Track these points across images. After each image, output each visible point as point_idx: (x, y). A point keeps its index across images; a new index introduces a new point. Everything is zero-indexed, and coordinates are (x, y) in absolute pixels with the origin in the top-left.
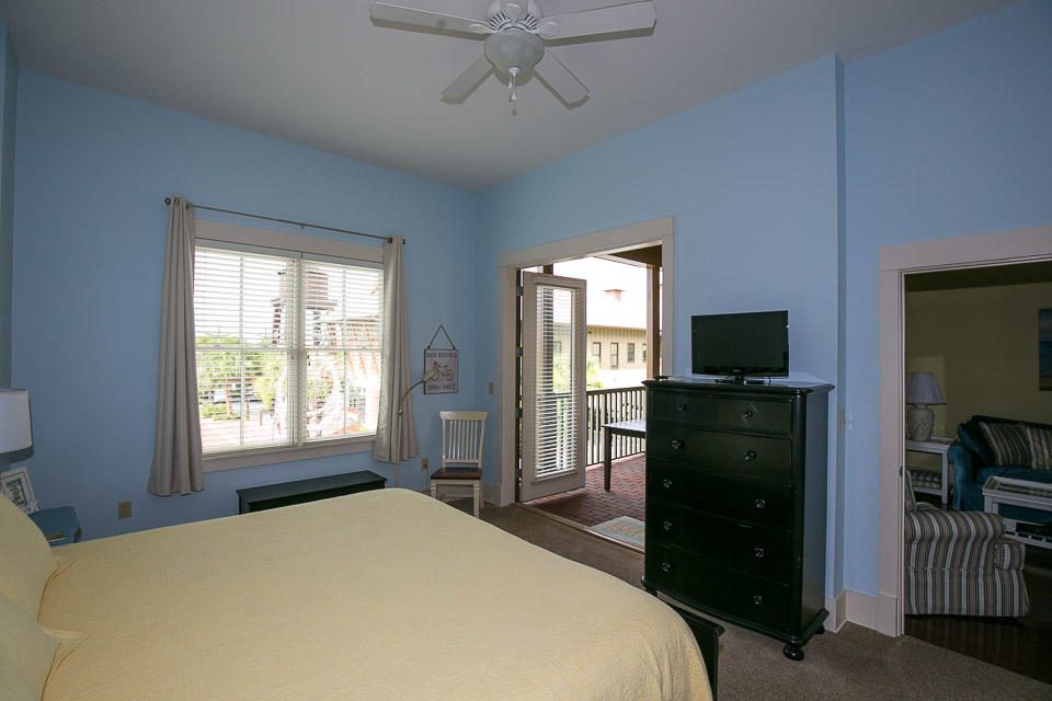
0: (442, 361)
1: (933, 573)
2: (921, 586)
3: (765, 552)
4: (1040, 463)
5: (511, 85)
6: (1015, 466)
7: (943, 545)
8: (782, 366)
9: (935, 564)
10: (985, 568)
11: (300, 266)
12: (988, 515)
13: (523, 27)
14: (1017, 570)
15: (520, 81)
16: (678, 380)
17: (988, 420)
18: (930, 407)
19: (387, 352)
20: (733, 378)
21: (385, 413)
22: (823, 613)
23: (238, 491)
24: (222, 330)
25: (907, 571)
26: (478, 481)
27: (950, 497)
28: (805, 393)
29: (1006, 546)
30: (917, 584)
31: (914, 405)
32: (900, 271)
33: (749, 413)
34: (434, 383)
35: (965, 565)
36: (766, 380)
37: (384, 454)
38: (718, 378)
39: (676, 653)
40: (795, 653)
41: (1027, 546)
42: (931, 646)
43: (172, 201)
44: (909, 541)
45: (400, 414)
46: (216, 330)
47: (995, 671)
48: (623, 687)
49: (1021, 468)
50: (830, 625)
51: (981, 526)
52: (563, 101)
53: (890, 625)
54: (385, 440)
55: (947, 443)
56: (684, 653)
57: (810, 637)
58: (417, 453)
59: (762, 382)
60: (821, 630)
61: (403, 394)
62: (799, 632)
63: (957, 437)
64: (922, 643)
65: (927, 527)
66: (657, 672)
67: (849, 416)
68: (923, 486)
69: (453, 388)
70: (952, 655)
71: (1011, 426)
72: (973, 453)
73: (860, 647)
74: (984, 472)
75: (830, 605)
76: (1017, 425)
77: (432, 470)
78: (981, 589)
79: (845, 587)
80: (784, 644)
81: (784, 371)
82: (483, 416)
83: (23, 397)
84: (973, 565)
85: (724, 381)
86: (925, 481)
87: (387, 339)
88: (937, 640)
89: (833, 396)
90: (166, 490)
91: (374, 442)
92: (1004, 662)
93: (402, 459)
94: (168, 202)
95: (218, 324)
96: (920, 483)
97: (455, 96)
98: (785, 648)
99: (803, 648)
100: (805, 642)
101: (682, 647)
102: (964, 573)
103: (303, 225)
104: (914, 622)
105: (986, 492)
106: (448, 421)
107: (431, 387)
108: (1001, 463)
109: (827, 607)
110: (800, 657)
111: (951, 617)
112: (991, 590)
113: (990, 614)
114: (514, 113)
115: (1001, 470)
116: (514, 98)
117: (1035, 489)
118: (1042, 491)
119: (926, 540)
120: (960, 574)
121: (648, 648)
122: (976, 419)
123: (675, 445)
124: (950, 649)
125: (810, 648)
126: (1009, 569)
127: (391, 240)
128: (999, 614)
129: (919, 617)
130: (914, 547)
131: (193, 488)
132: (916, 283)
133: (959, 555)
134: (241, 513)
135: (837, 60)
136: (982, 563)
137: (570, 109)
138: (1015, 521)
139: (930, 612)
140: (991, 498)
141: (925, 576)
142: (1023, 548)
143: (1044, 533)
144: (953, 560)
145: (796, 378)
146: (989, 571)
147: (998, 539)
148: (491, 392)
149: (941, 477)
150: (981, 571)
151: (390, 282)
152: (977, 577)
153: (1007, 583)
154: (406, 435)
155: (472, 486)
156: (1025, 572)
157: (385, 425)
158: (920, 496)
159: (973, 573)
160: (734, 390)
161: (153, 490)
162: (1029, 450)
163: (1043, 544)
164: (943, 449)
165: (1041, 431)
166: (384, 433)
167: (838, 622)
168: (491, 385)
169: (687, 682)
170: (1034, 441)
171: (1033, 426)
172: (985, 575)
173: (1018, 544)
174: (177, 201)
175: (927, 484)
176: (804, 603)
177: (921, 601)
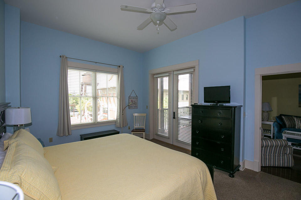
0: (134, 100)
1: (269, 155)
2: (265, 159)
3: (224, 149)
4: (298, 127)
5: (157, 26)
6: (291, 128)
7: (271, 148)
8: (228, 100)
9: (269, 153)
10: (282, 154)
11: (95, 74)
12: (283, 140)
13: (161, 10)
14: (291, 154)
15: (160, 24)
16: (200, 104)
17: (284, 115)
18: (268, 112)
19: (119, 97)
20: (215, 104)
21: (119, 114)
22: (239, 166)
23: (80, 135)
24: (75, 91)
25: (261, 155)
26: (144, 132)
27: (273, 136)
28: (235, 107)
29: (288, 148)
30: (264, 158)
31: (264, 111)
32: (261, 75)
33: (220, 113)
34: (131, 106)
35: (277, 153)
36: (224, 104)
37: (118, 125)
38: (211, 104)
39: (204, 172)
40: (232, 175)
41: (294, 149)
42: (268, 174)
43: (62, 57)
44: (262, 147)
45: (123, 114)
46: (73, 91)
47: (285, 180)
48: (192, 179)
49: (293, 128)
50: (241, 169)
51: (281, 143)
52: (170, 29)
53: (257, 169)
54: (119, 121)
55: (273, 122)
56: (206, 172)
57: (236, 172)
58: (127, 125)
59: (223, 105)
60: (239, 170)
61: (123, 109)
62: (233, 171)
63: (276, 120)
64: (266, 173)
65: (267, 143)
66: (200, 176)
67: (246, 114)
68: (266, 134)
69: (136, 107)
70: (273, 176)
71: (291, 117)
72: (279, 124)
73: (249, 174)
74: (283, 129)
75: (241, 163)
76: (292, 117)
77: (131, 129)
78: (281, 160)
79: (245, 159)
80: (229, 173)
81: (229, 102)
82: (145, 115)
83: (29, 110)
84: (279, 153)
85: (213, 105)
86: (266, 132)
87: (119, 94)
88: (270, 173)
89: (242, 108)
90: (62, 135)
91: (116, 122)
92: (287, 178)
93: (123, 127)
94: (61, 57)
95: (74, 90)
96: (265, 133)
97: (141, 28)
98: (229, 174)
99: (234, 174)
100: (235, 173)
101: (206, 171)
102: (277, 155)
103: (96, 63)
104: (263, 168)
105: (283, 135)
106: (135, 116)
107: (131, 107)
108: (287, 127)
109: (240, 164)
110: (233, 177)
111: (273, 167)
112: (284, 160)
113: (284, 166)
114: (158, 33)
115: (288, 129)
116: (158, 29)
117: (297, 134)
118: (299, 134)
119: (267, 146)
120: (276, 156)
121: (197, 170)
122: (281, 115)
123: (200, 122)
124: (273, 175)
125: (235, 175)
126: (289, 154)
127: (120, 67)
128: (286, 166)
129: (265, 167)
130: (263, 148)
131: (69, 134)
132: (265, 78)
133: (275, 150)
134: (81, 140)
135: (244, 17)
136: (282, 153)
137: (172, 31)
138: (291, 143)
139: (267, 166)
140: (285, 136)
141: (266, 156)
142: (293, 149)
143: (299, 146)
144: (274, 152)
145: (232, 104)
146: (283, 155)
147: (286, 146)
148: (147, 108)
149: (271, 131)
150: (281, 155)
151: (120, 78)
152: (280, 156)
153: (288, 158)
154: (124, 120)
155: (143, 134)
156: (293, 156)
157: (118, 117)
158: (265, 136)
159: (279, 155)
160: (215, 107)
161: (58, 135)
162: (295, 123)
163: (298, 148)
164: (272, 123)
165: (299, 118)
166: (118, 119)
167: (243, 168)
168: (147, 106)
169: (207, 179)
170: (297, 121)
171: (296, 117)
172: (282, 156)
173: (291, 148)
174: (63, 56)
175: (267, 133)
176: (234, 163)
177: (265, 163)
